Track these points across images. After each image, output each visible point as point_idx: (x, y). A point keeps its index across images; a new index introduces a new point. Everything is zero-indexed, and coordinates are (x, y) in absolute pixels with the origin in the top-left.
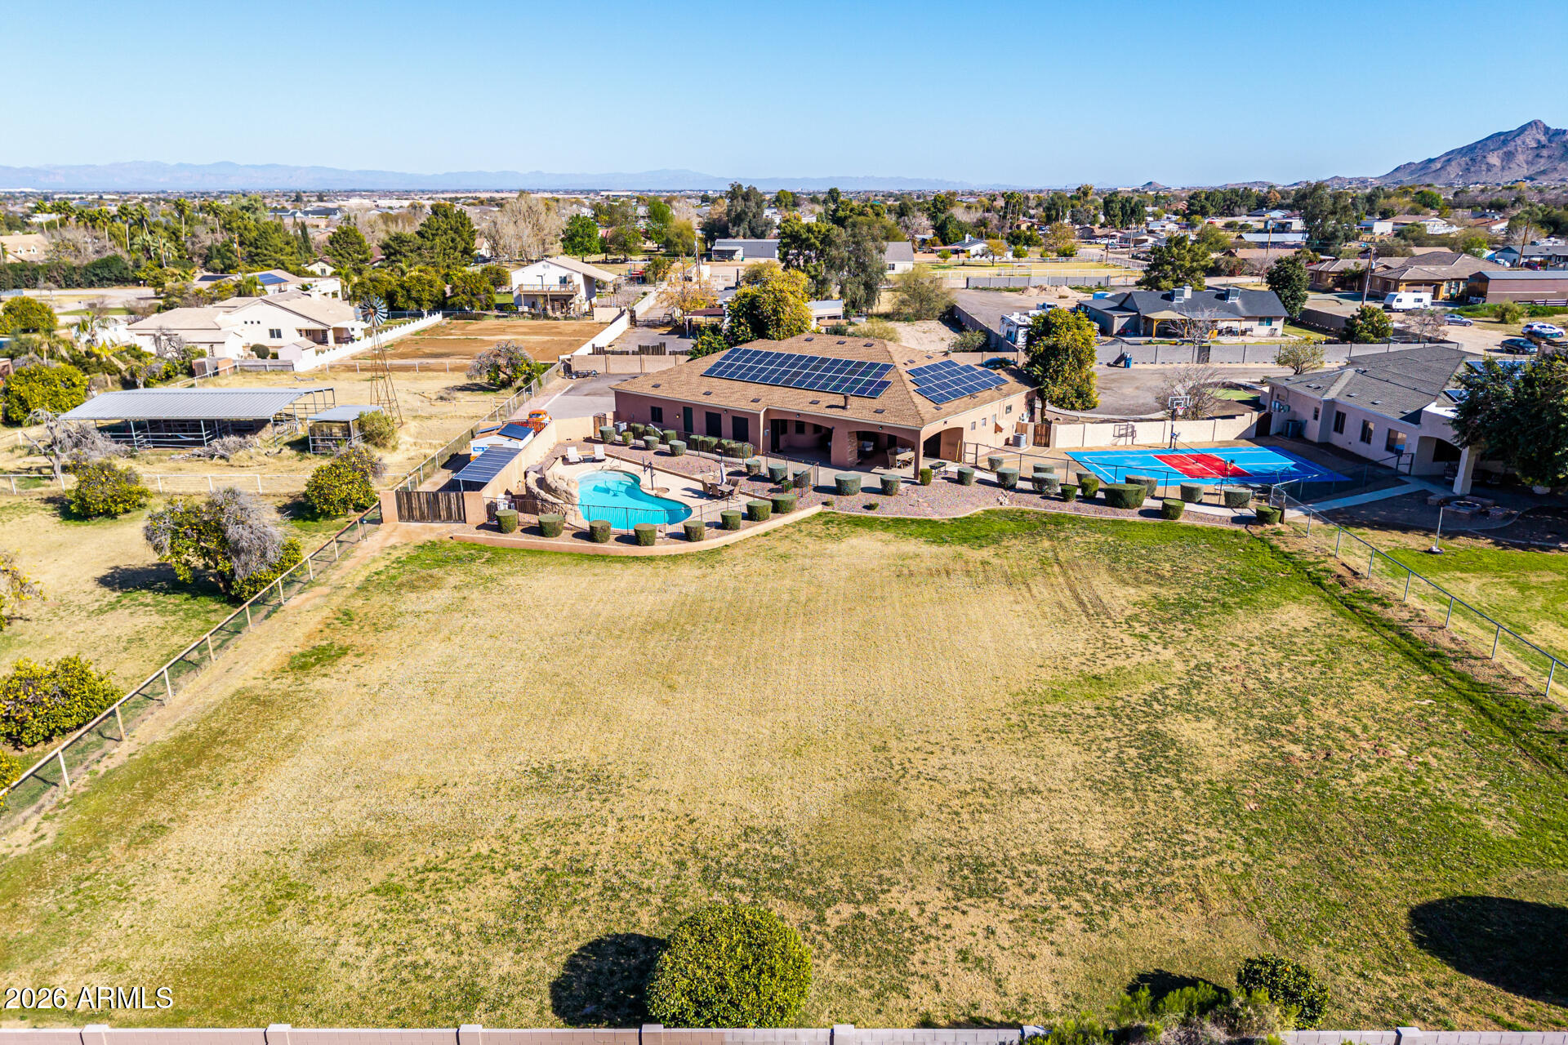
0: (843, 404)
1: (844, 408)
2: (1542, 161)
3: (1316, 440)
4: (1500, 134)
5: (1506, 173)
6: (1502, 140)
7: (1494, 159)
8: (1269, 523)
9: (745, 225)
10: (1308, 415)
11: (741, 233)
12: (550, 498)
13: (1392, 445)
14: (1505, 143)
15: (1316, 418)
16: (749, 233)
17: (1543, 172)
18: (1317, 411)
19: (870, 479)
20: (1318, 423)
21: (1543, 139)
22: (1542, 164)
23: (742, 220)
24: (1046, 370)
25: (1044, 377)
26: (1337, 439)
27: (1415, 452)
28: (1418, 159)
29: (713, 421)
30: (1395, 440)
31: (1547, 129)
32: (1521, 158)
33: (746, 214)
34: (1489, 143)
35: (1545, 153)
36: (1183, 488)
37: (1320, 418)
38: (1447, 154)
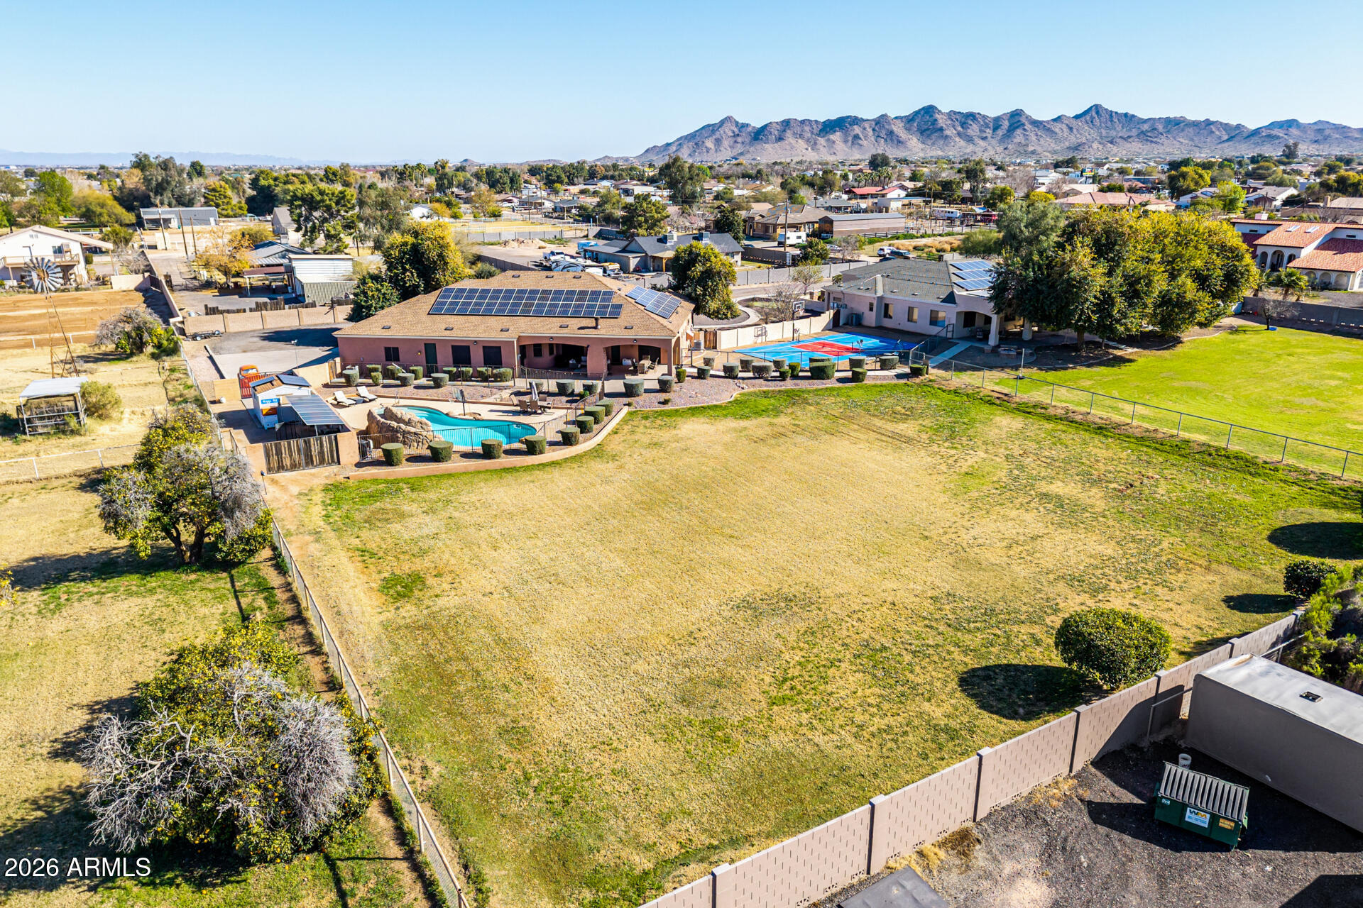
0: (594, 325)
1: (595, 328)
2: (739, 145)
3: (874, 325)
4: (709, 126)
5: (719, 154)
6: (711, 129)
7: (710, 144)
8: (921, 375)
9: (168, 194)
10: (865, 309)
11: (166, 202)
12: (409, 428)
13: (934, 321)
14: (713, 132)
15: (871, 309)
16: (174, 202)
17: (742, 154)
18: (871, 305)
19: (616, 385)
20: (874, 313)
21: (736, 130)
22: (739, 148)
23: (164, 189)
24: (705, 290)
25: (704, 295)
26: (887, 323)
27: (954, 322)
28: (660, 143)
29: (461, 353)
30: (937, 318)
31: (737, 123)
32: (726, 143)
33: (168, 183)
34: (703, 131)
35: (739, 140)
36: (851, 360)
37: (875, 309)
38: (678, 140)
